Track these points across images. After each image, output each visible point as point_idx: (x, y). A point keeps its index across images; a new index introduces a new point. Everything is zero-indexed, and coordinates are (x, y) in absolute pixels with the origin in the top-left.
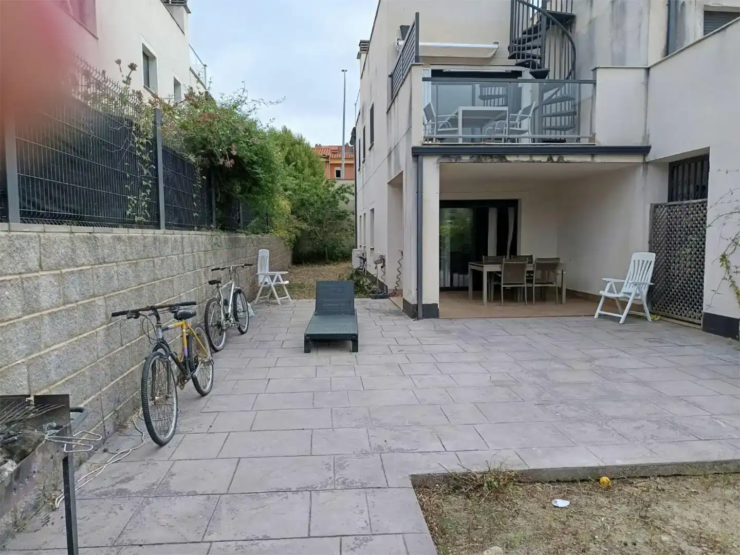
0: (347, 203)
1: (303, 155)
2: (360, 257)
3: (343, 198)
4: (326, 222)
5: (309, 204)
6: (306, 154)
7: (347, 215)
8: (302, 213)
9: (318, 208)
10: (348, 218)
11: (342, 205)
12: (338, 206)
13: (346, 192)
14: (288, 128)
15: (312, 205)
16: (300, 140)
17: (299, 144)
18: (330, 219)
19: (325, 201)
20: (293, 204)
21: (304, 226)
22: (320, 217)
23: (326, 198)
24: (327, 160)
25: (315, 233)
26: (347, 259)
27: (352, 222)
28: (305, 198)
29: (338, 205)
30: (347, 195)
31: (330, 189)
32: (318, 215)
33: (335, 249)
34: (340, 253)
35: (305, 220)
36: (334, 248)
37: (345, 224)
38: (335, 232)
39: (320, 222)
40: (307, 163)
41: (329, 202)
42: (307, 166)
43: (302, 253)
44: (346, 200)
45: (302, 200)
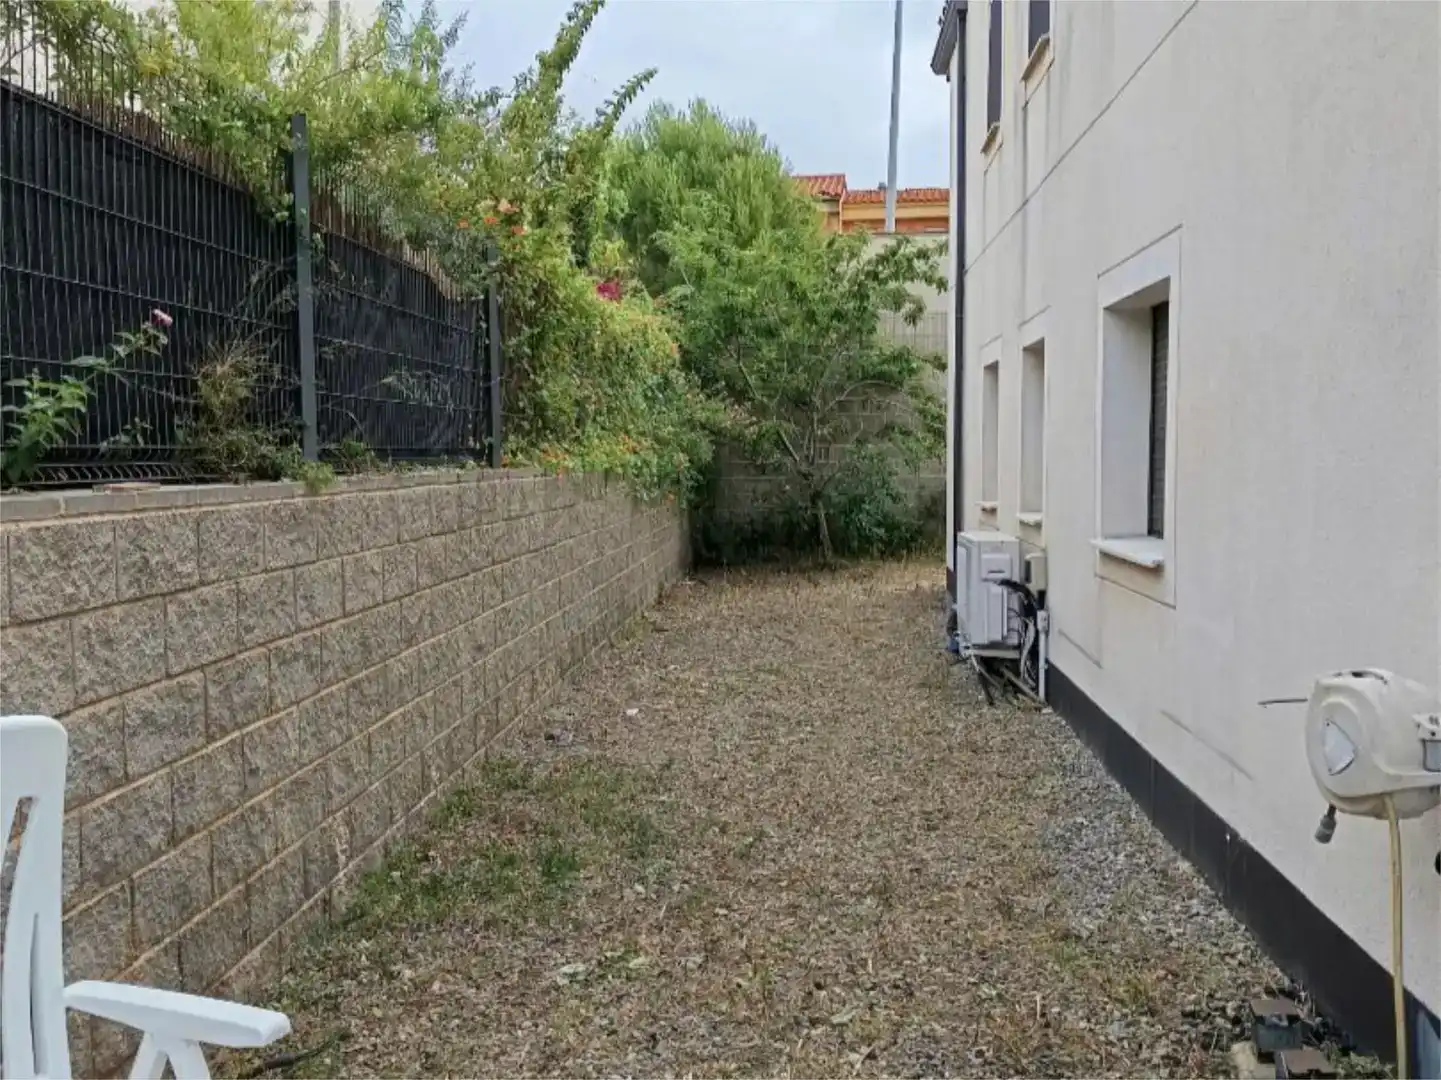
0: (912, 318)
1: (756, 190)
2: (1006, 583)
3: (897, 300)
4: (825, 402)
5: (757, 330)
6: (765, 189)
7: (912, 371)
8: (728, 363)
9: (793, 346)
10: (914, 381)
11: (890, 331)
12: (874, 337)
13: (911, 274)
14: (711, 104)
15: (771, 333)
16: (746, 141)
17: (744, 153)
18: (840, 389)
19: (822, 311)
20: (692, 334)
21: (729, 416)
22: (801, 379)
23: (825, 301)
24: (835, 210)
25: (779, 443)
26: (910, 551)
27: (929, 399)
28: (743, 300)
29: (872, 330)
30: (915, 288)
31: (841, 268)
32: (791, 371)
33: (861, 510)
34: (879, 525)
35: (739, 394)
36: (856, 502)
37: (901, 407)
38: (860, 442)
39: (799, 402)
40: (767, 214)
41: (838, 315)
42: (766, 223)
43: (731, 523)
44: (908, 307)
45: (727, 311)
